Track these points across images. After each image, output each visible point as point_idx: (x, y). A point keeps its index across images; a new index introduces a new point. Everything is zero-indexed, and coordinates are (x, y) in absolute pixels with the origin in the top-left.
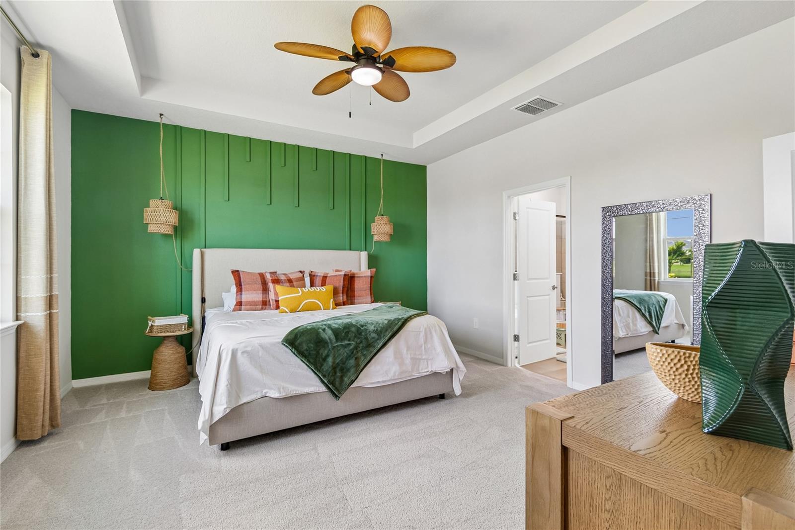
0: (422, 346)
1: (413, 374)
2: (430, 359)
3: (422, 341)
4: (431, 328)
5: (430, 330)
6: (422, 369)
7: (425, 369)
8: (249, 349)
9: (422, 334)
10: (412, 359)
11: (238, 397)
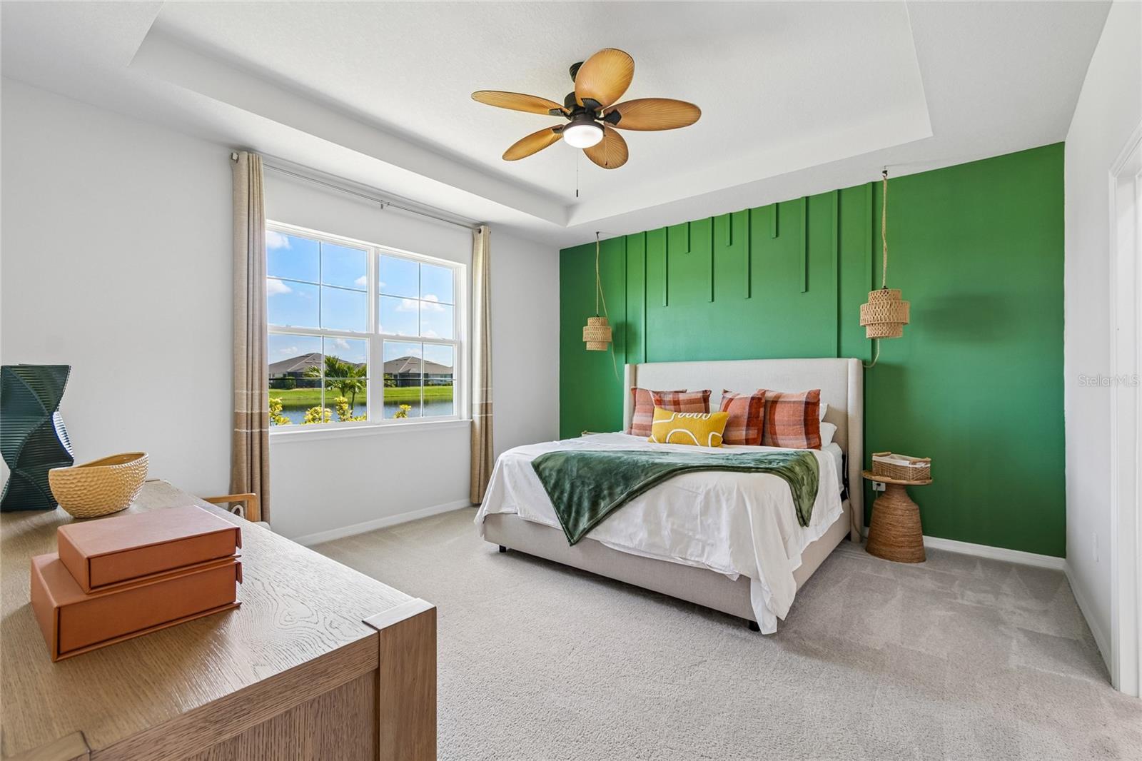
0: (697, 518)
1: (672, 555)
2: (709, 544)
3: (697, 508)
4: (720, 492)
5: (717, 496)
6: (691, 555)
7: (697, 556)
8: (510, 463)
9: (700, 498)
10: (672, 530)
11: (500, 506)
